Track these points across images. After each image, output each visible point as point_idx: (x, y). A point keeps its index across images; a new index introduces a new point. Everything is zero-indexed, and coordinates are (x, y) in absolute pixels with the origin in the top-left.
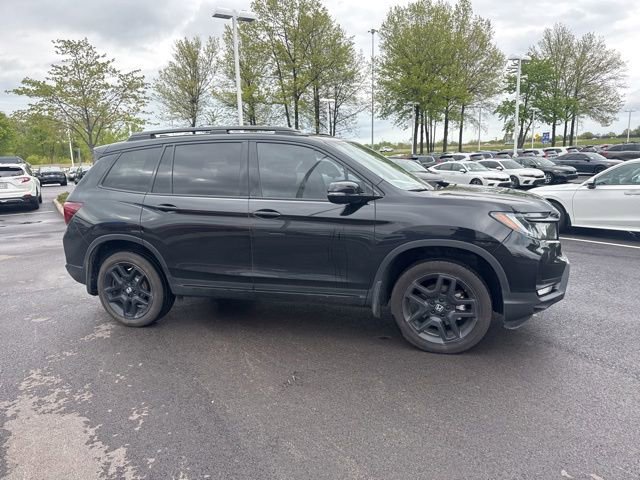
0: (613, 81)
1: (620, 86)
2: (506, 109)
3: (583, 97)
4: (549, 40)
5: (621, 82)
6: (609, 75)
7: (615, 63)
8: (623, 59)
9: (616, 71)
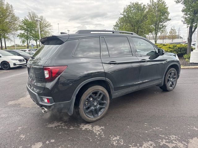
0: (50, 30)
1: (52, 32)
2: (21, 36)
3: (43, 34)
4: (30, 15)
5: (52, 31)
6: (48, 28)
7: (49, 25)
8: (51, 24)
9: (50, 28)
